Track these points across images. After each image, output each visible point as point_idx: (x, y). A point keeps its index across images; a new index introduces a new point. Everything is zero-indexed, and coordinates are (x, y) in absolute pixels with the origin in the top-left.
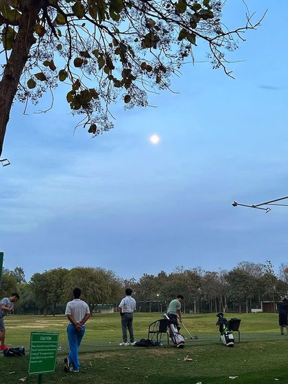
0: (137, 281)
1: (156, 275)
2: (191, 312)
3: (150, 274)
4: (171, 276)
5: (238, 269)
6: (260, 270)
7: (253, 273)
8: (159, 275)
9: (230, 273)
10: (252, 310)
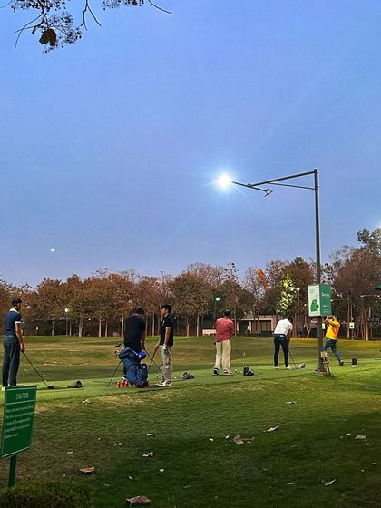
0: (33, 288)
1: (64, 281)
2: (115, 334)
3: (54, 279)
4: (88, 282)
5: (189, 273)
6: (219, 274)
7: (208, 280)
8: (69, 280)
9: (178, 280)
10: (205, 332)
